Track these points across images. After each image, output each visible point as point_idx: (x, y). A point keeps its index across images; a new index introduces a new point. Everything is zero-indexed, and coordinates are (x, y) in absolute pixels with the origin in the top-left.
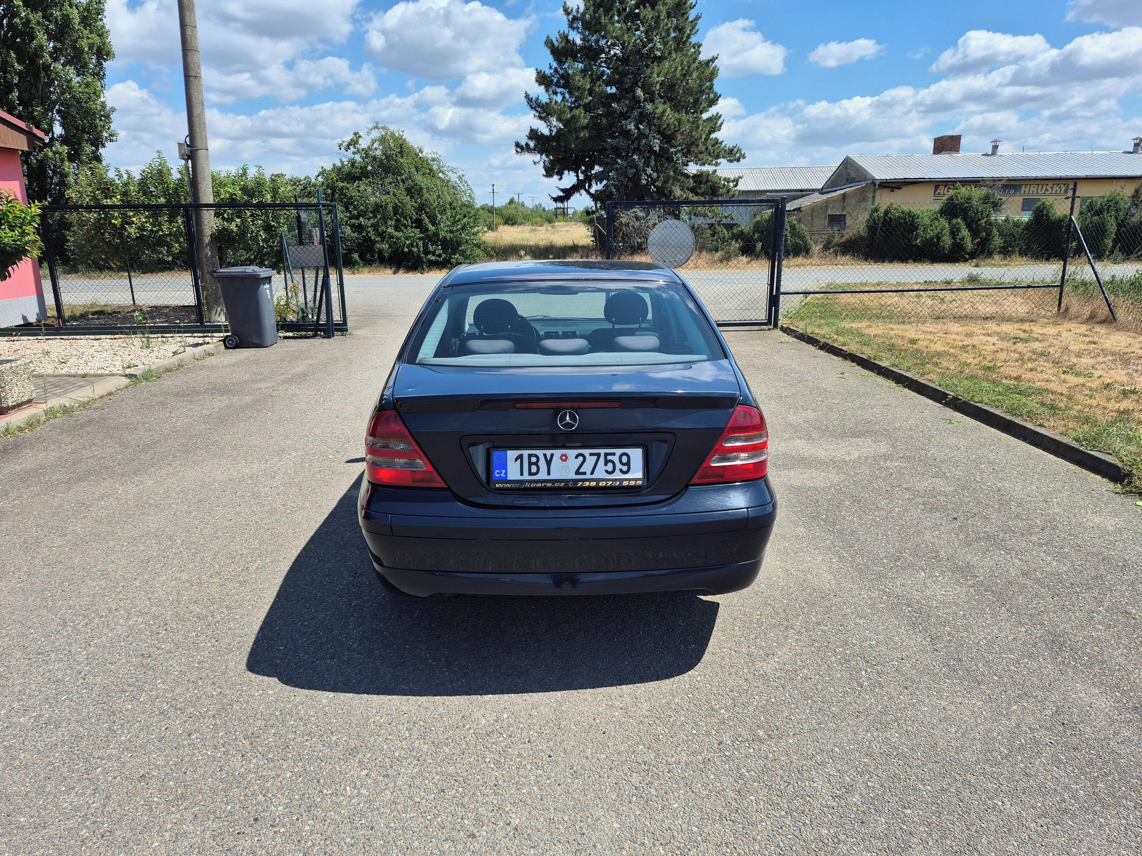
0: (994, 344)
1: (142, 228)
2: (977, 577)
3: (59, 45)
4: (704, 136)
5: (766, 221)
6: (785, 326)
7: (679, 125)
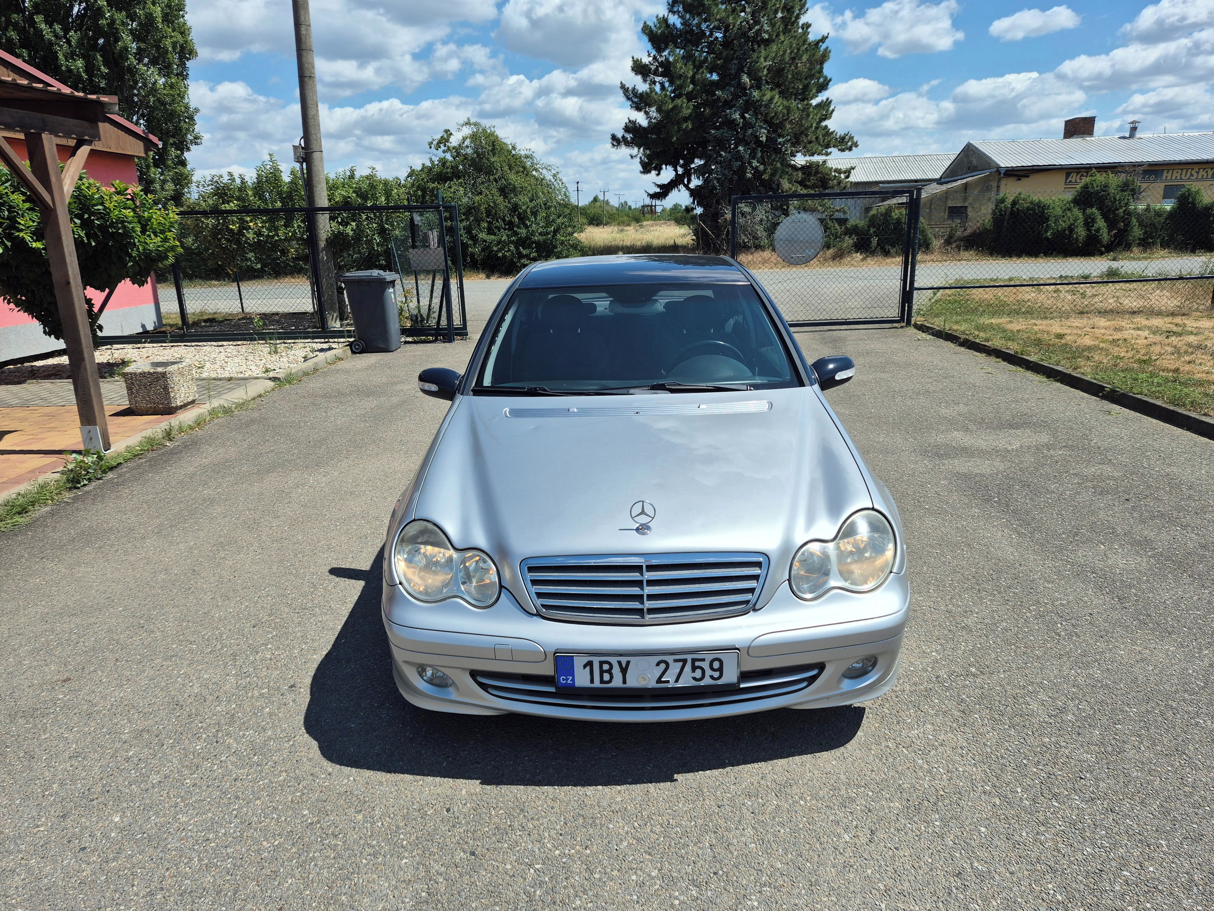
0: (1146, 338)
1: (259, 234)
2: (1156, 549)
3: (143, 46)
4: (814, 125)
5: (882, 215)
6: (918, 323)
7: (788, 114)
